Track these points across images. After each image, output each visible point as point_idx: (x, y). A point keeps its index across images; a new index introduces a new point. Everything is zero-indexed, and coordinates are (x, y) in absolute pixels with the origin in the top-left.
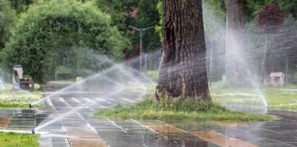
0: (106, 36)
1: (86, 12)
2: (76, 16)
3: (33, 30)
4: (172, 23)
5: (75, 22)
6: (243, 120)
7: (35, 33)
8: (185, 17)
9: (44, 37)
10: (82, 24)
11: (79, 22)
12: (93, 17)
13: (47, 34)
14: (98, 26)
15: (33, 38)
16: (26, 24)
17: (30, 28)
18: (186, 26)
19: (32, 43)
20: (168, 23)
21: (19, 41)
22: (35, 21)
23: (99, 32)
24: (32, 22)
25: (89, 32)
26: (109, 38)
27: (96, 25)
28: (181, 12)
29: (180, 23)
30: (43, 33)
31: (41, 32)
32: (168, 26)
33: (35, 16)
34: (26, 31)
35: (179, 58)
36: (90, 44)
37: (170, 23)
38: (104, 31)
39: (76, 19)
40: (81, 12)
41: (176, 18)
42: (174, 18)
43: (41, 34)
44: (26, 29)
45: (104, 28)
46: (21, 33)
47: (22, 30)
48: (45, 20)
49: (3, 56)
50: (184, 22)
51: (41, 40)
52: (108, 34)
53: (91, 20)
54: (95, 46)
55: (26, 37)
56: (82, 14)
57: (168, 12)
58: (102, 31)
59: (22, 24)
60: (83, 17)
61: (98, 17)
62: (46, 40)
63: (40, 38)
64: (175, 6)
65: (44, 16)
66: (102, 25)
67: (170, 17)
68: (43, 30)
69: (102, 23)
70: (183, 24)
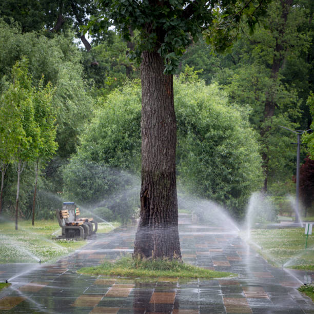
0: (232, 146)
1: (200, 106)
2: (184, 114)
3: (114, 136)
4: (148, 192)
5: (183, 123)
6: (192, 278)
7: (117, 141)
8: (158, 187)
9: (132, 147)
10: (194, 127)
11: (189, 123)
12: (211, 115)
13: (136, 142)
14: (218, 129)
15: (114, 150)
16: (103, 126)
17: (110, 133)
18: (158, 195)
19: (113, 157)
20: (144, 192)
21: (93, 154)
22: (118, 122)
23: (221, 139)
24: (112, 123)
25: (204, 138)
26: (236, 149)
27: (216, 127)
28: (155, 183)
29: (154, 193)
30: (130, 141)
31: (127, 139)
32: (145, 194)
33: (117, 113)
34: (104, 137)
35: (151, 223)
36: (207, 158)
37: (146, 192)
38: (229, 137)
39: (182, 119)
40: (192, 107)
41: (150, 189)
42: (148, 188)
43: (127, 143)
44: (103, 134)
45: (228, 133)
46: (95, 139)
47: (97, 134)
48: (134, 119)
49: (67, 178)
50: (157, 192)
51: (127, 152)
52: (234, 143)
53: (208, 119)
54: (214, 163)
55: (103, 146)
56: (194, 111)
57: (144, 183)
58: (225, 138)
59: (97, 126)
60: (195, 114)
61: (218, 115)
62: (134, 151)
63: (126, 148)
64: (150, 177)
65: (132, 113)
66: (226, 129)
67: (146, 186)
68: (130, 136)
69: (225, 124)
70: (155, 194)
